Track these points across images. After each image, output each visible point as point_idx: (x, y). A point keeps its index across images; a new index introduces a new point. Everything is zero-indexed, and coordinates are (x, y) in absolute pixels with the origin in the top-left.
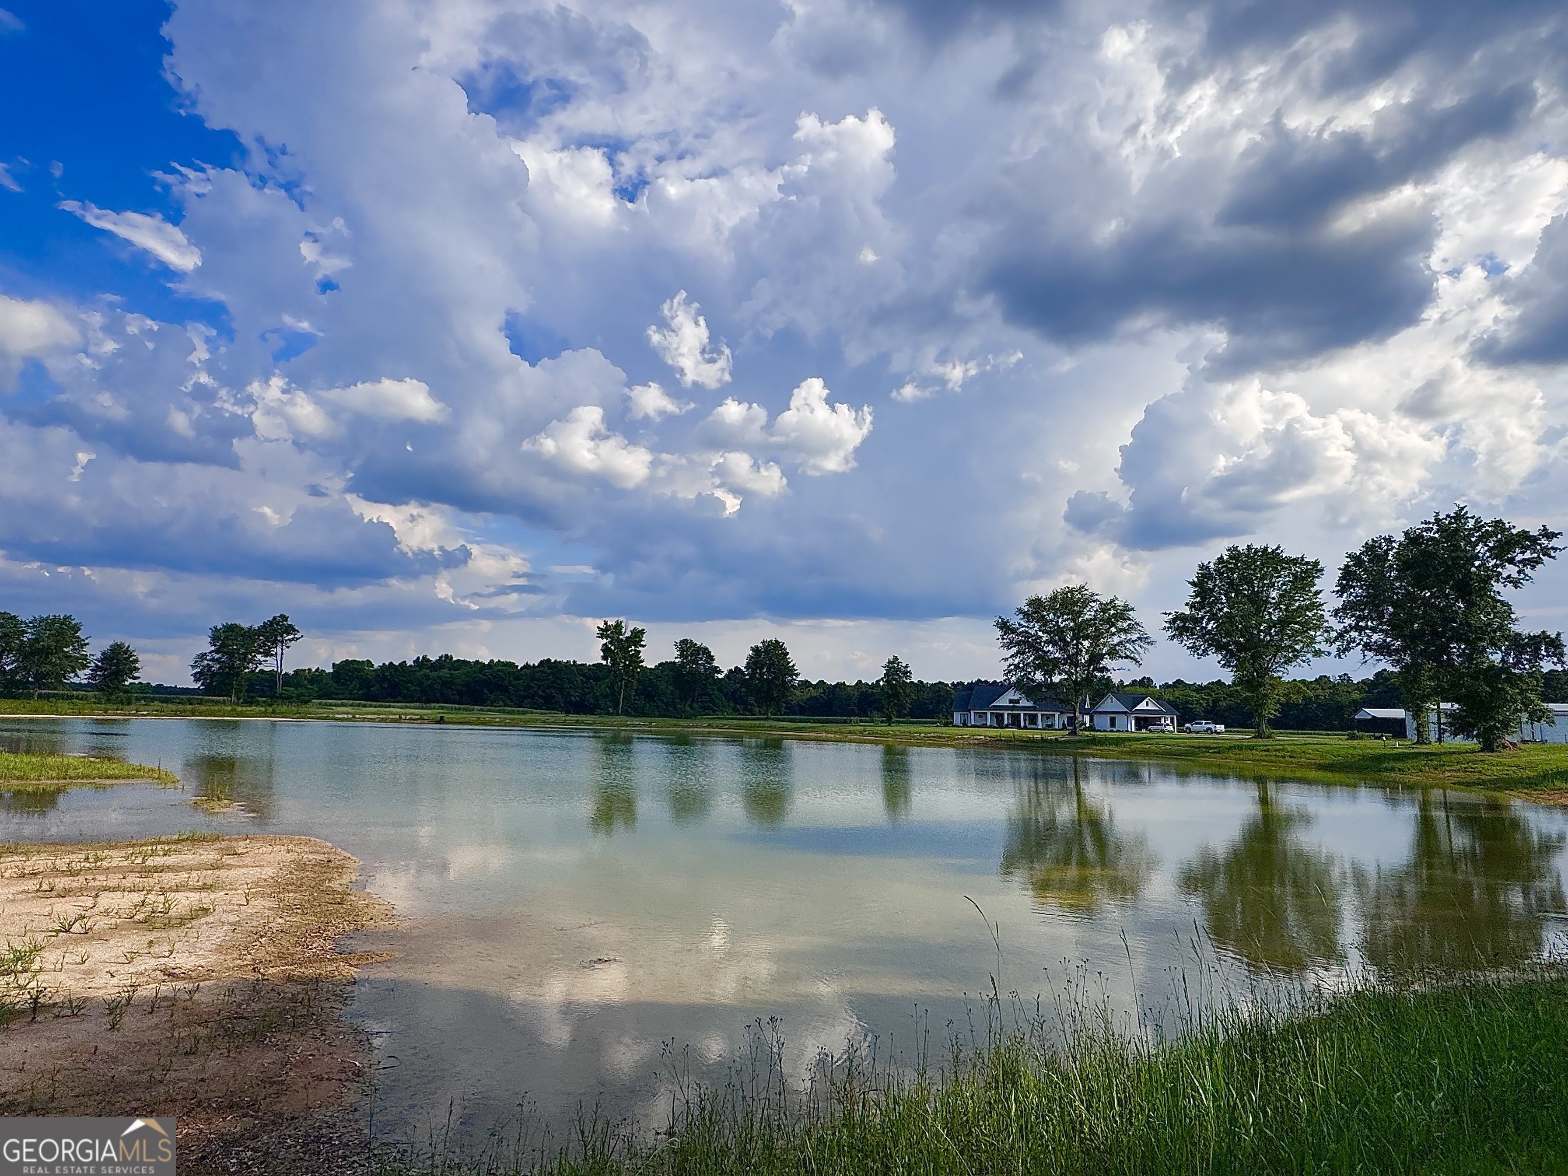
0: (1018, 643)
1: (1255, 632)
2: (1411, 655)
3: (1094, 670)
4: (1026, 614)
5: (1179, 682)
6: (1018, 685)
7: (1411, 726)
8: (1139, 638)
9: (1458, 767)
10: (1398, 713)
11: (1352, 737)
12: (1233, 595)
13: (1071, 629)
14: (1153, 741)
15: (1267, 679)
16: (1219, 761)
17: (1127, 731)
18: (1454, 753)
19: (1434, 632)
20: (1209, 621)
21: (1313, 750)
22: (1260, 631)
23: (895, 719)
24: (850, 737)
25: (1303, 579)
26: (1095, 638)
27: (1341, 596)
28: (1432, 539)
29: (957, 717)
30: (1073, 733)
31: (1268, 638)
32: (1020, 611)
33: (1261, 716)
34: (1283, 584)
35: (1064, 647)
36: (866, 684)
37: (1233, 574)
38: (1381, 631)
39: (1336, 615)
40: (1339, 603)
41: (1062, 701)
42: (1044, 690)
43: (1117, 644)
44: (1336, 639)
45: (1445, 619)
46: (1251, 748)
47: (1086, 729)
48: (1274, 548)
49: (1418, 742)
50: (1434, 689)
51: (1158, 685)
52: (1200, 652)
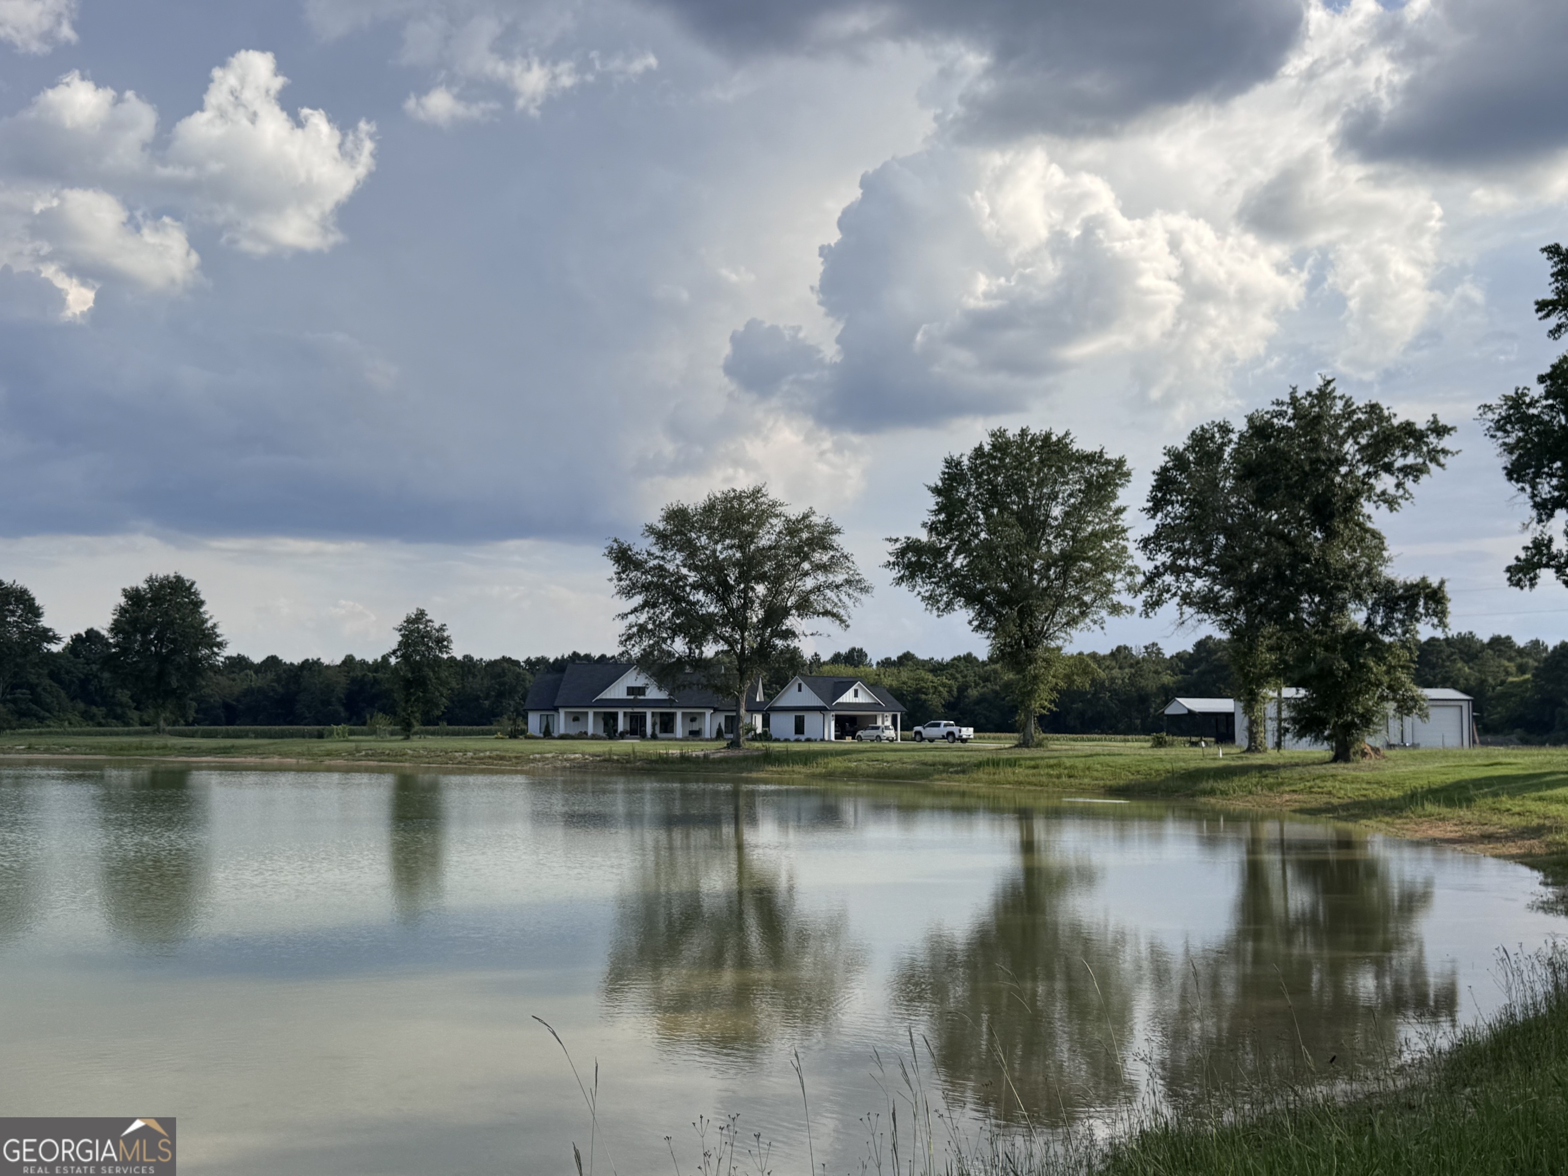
0: (646, 587)
1: (1027, 574)
2: (1247, 612)
3: (771, 636)
4: (662, 537)
5: (907, 658)
6: (645, 663)
7: (1241, 724)
8: (848, 582)
9: (1302, 786)
10: (1224, 705)
11: (1159, 743)
12: (995, 511)
13: (737, 564)
14: (860, 756)
15: (1040, 651)
16: (964, 786)
17: (823, 740)
18: (1297, 765)
19: (1279, 577)
20: (957, 553)
21: (1102, 764)
22: (1032, 572)
23: (417, 727)
24: (327, 762)
25: (1100, 488)
26: (776, 582)
27: (1153, 517)
28: (1285, 428)
29: (534, 722)
30: (734, 744)
31: (1045, 583)
32: (651, 530)
33: (1028, 712)
34: (1071, 495)
35: (722, 592)
36: (363, 663)
37: (996, 476)
38: (1207, 574)
39: (1145, 547)
40: (1148, 527)
41: (717, 689)
42: (688, 670)
43: (811, 592)
44: (1143, 586)
45: (1295, 554)
46: (1012, 763)
47: (757, 738)
48: (1061, 434)
49: (1249, 750)
50: (1274, 666)
51: (874, 663)
52: (942, 605)
